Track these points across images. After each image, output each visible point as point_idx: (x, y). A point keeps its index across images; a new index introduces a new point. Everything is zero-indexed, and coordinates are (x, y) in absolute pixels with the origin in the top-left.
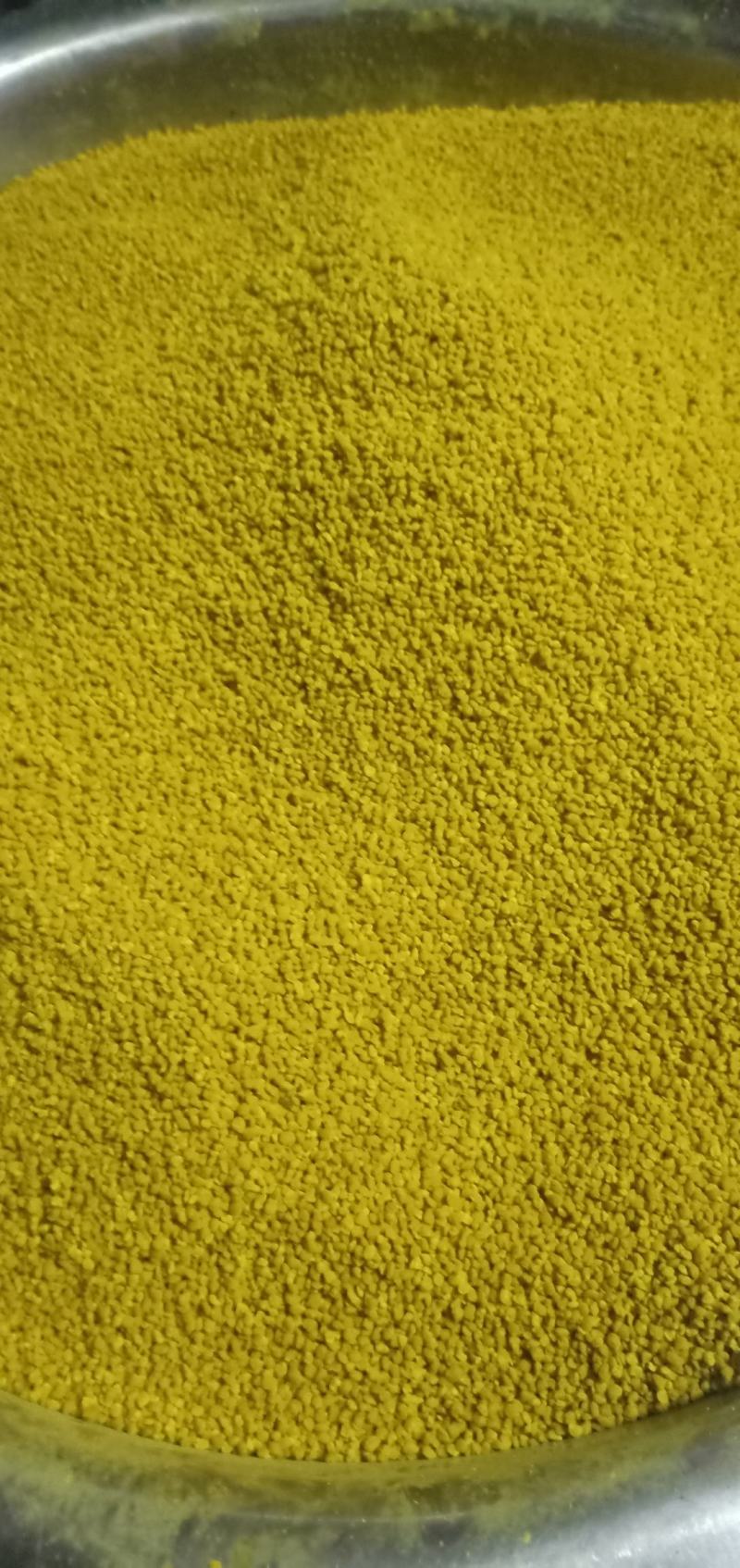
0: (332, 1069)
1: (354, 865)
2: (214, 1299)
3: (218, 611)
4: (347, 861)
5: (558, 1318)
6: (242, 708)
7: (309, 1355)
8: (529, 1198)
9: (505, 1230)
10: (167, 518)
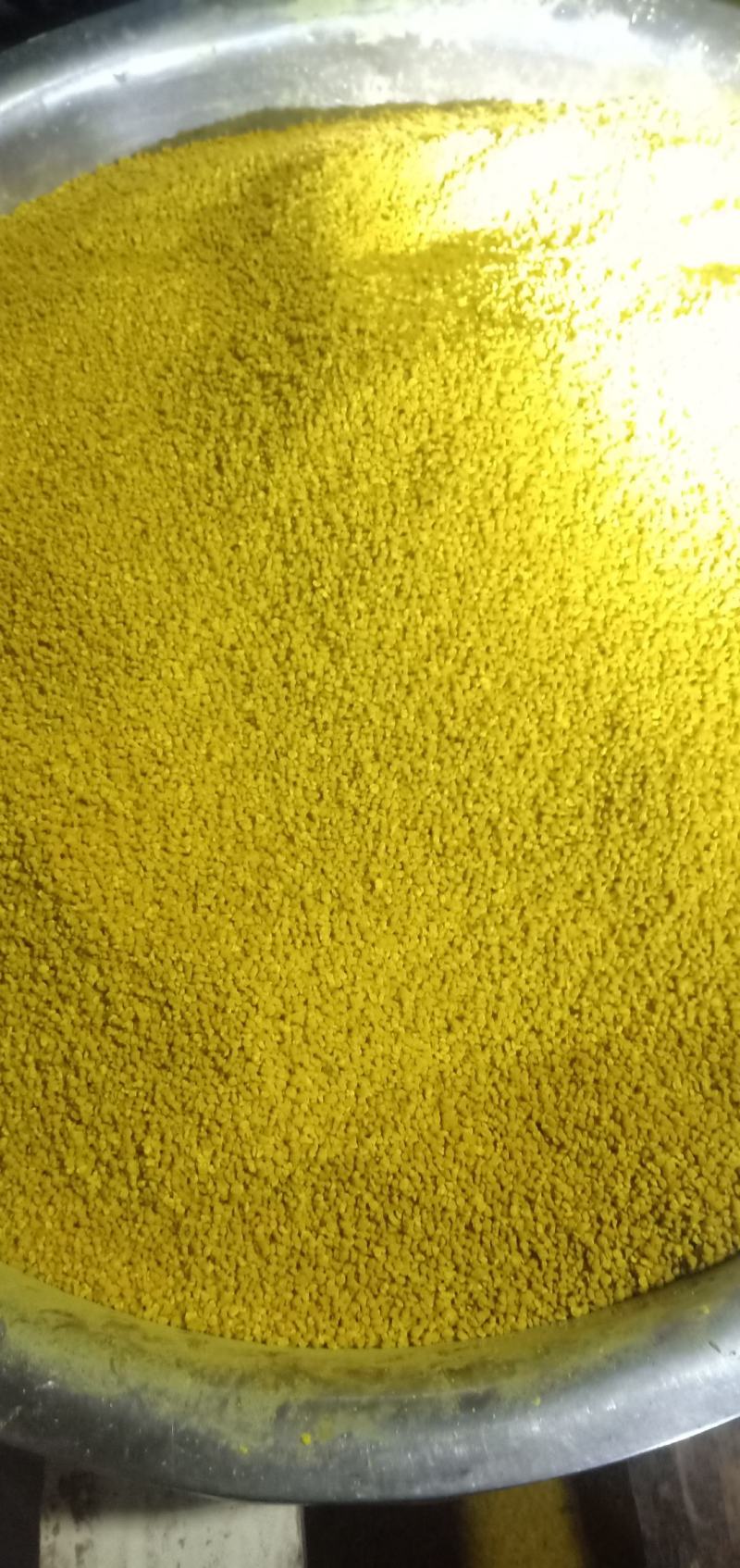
0: (362, 1040)
1: (367, 872)
2: (282, 1229)
3: (235, 659)
4: (360, 867)
5: (557, 1225)
6: (263, 742)
7: (362, 1266)
8: (529, 1130)
9: (511, 1157)
10: (183, 580)
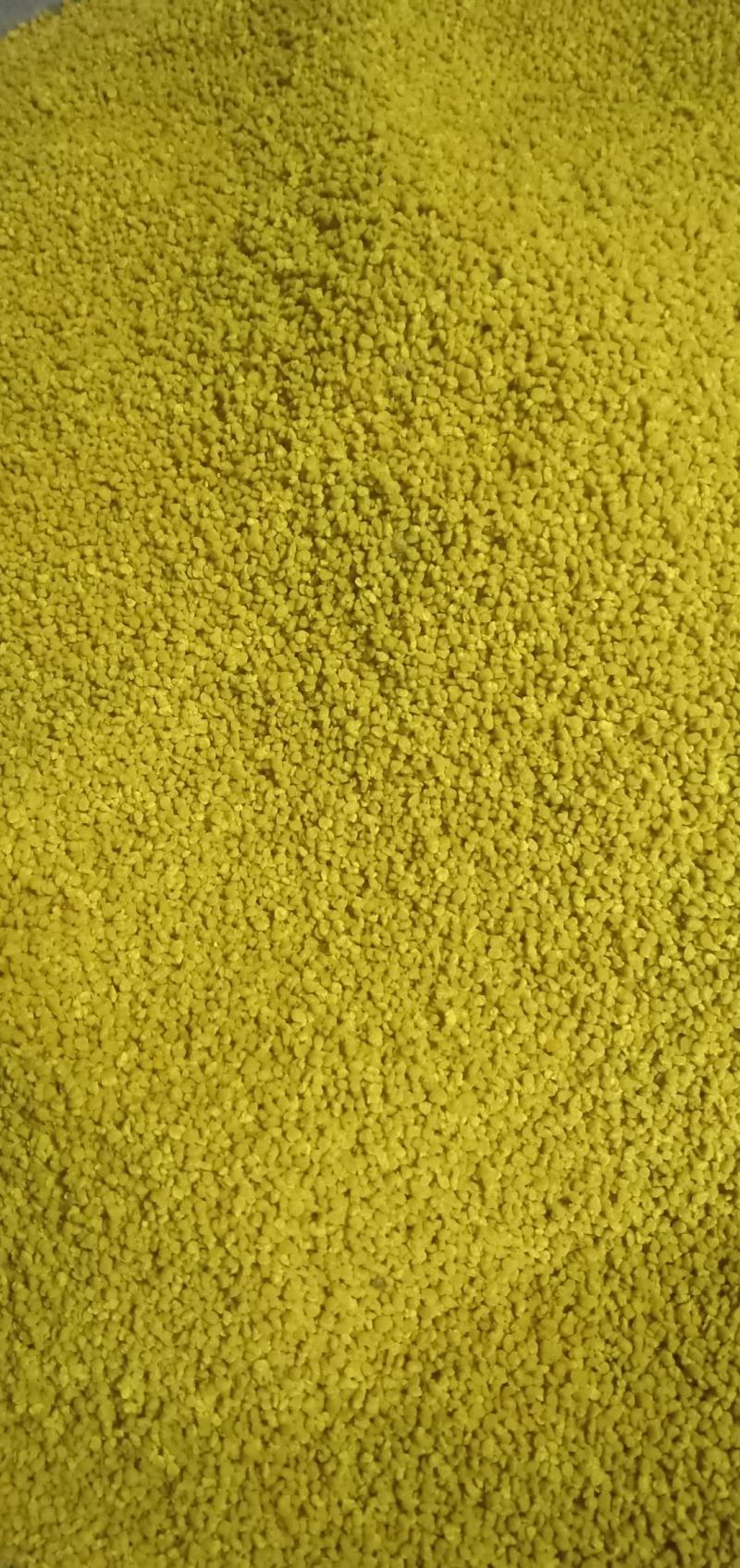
0: (428, 1239)
1: (432, 997)
2: (315, 1498)
3: (243, 687)
4: (423, 989)
5: (705, 1508)
6: (283, 803)
7: (427, 1549)
8: (662, 1364)
9: (638, 1404)
10: (170, 574)
